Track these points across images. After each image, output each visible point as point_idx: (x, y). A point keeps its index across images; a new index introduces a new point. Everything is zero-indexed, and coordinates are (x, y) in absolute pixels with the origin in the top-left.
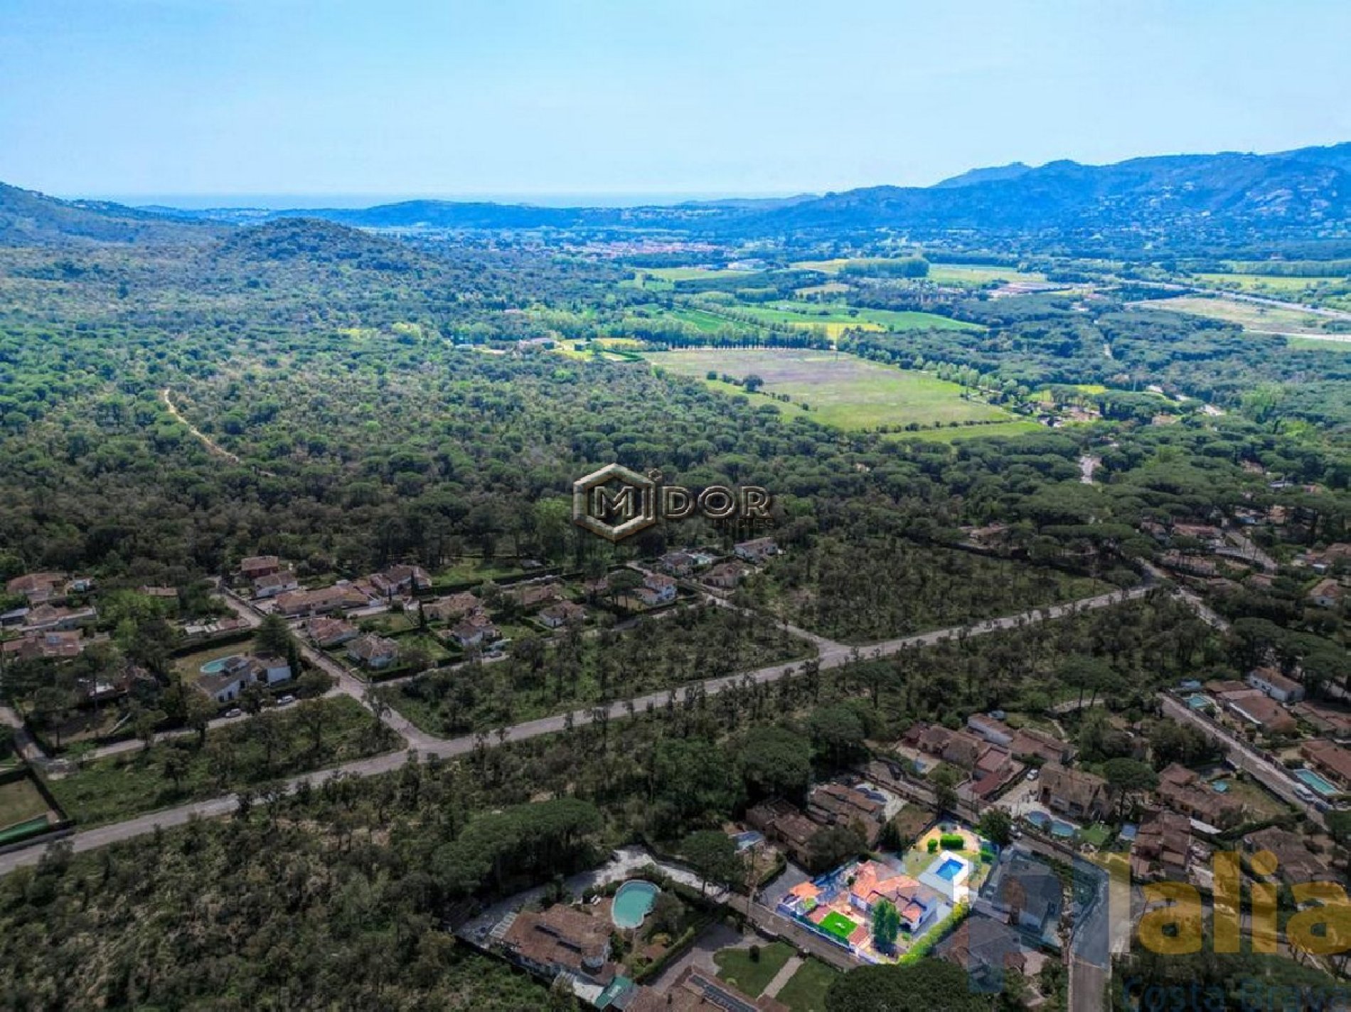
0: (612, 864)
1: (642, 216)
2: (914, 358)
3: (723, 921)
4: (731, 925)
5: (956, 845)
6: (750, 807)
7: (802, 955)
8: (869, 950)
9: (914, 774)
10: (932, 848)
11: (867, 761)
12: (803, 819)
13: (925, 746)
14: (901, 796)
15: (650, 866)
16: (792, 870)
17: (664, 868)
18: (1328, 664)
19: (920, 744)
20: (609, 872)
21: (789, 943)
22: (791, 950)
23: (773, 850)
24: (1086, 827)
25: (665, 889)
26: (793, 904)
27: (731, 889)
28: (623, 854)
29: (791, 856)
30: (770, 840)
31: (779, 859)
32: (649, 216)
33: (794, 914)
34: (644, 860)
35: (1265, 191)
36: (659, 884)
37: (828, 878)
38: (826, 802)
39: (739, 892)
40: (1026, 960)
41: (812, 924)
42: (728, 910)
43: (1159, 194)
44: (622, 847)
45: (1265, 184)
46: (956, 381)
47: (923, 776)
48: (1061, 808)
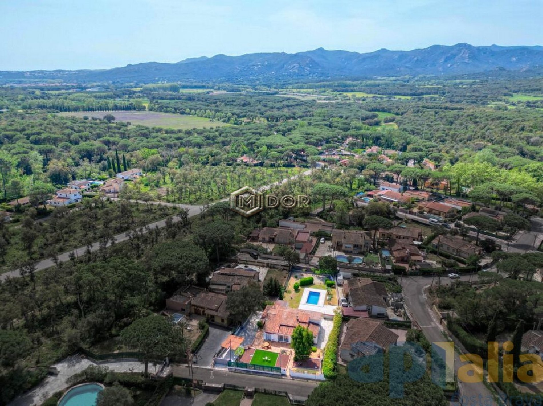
0: (51, 379)
1: (36, 74)
2: (185, 110)
3: (171, 392)
4: (179, 393)
5: (309, 283)
6: (168, 298)
7: (249, 395)
8: (295, 369)
9: (266, 253)
10: (297, 289)
11: (235, 254)
12: (211, 294)
13: (264, 239)
14: (263, 267)
15: (90, 368)
16: (214, 331)
17: (103, 366)
18: (413, 172)
19: (260, 239)
20: (47, 388)
21: (234, 388)
22: (239, 394)
23: (195, 323)
24: (366, 256)
25: (109, 384)
26: (224, 355)
27: (172, 361)
28: (60, 367)
29: (211, 321)
30: (190, 316)
31: (201, 327)
32: (40, 75)
33: (229, 364)
34: (85, 364)
35: (290, 65)
36: (101, 382)
37: (242, 328)
38: (222, 280)
39: (179, 362)
40: (398, 336)
41: (245, 365)
42: (173, 380)
43: (257, 66)
44: (59, 361)
45: (290, 62)
46: (206, 117)
47: (271, 253)
48: (349, 250)
